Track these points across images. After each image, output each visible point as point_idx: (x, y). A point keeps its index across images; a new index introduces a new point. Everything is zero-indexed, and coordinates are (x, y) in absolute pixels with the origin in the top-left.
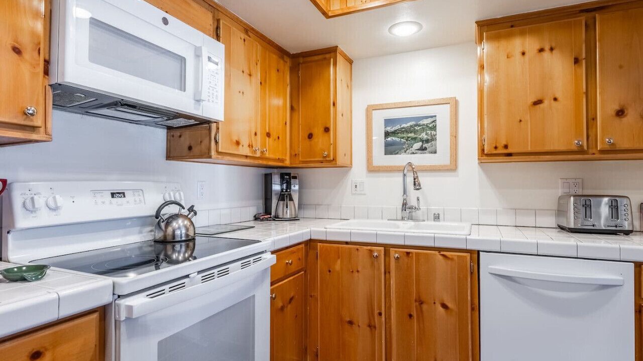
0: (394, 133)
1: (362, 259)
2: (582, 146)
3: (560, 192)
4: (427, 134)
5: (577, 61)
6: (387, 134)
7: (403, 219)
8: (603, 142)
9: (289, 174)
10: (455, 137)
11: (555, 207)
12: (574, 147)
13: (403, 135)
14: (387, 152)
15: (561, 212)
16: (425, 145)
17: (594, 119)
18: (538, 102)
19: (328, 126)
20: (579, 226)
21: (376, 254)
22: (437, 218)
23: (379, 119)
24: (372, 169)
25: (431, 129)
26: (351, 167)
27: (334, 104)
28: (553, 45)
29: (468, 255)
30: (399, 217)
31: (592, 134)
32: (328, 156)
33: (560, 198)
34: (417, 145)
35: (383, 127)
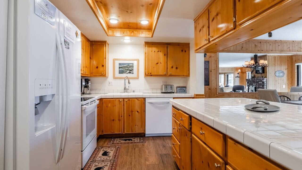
0: (122, 67)
1: (117, 102)
2: (165, 74)
3: (162, 84)
4: (131, 68)
5: (165, 55)
6: (120, 68)
7: (124, 92)
8: (169, 73)
9: (88, 79)
10: (138, 70)
11: (161, 88)
12: (164, 74)
13: (124, 68)
14: (120, 73)
15: (162, 89)
16: (131, 71)
17: (168, 68)
18: (157, 63)
19: (103, 65)
20: (165, 92)
21: (121, 101)
22: (134, 91)
23: (117, 63)
24: (115, 78)
25: (132, 67)
26: (108, 77)
27: (105, 58)
28: (161, 51)
29: (143, 99)
30: (123, 92)
31: (167, 71)
32: (103, 74)
33: (162, 85)
34: (128, 71)
35: (118, 65)
